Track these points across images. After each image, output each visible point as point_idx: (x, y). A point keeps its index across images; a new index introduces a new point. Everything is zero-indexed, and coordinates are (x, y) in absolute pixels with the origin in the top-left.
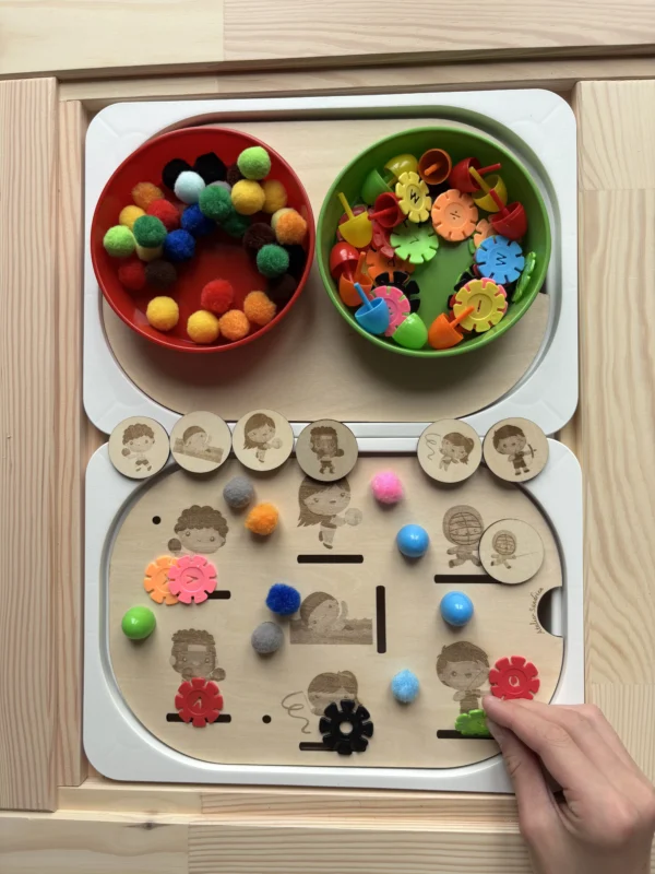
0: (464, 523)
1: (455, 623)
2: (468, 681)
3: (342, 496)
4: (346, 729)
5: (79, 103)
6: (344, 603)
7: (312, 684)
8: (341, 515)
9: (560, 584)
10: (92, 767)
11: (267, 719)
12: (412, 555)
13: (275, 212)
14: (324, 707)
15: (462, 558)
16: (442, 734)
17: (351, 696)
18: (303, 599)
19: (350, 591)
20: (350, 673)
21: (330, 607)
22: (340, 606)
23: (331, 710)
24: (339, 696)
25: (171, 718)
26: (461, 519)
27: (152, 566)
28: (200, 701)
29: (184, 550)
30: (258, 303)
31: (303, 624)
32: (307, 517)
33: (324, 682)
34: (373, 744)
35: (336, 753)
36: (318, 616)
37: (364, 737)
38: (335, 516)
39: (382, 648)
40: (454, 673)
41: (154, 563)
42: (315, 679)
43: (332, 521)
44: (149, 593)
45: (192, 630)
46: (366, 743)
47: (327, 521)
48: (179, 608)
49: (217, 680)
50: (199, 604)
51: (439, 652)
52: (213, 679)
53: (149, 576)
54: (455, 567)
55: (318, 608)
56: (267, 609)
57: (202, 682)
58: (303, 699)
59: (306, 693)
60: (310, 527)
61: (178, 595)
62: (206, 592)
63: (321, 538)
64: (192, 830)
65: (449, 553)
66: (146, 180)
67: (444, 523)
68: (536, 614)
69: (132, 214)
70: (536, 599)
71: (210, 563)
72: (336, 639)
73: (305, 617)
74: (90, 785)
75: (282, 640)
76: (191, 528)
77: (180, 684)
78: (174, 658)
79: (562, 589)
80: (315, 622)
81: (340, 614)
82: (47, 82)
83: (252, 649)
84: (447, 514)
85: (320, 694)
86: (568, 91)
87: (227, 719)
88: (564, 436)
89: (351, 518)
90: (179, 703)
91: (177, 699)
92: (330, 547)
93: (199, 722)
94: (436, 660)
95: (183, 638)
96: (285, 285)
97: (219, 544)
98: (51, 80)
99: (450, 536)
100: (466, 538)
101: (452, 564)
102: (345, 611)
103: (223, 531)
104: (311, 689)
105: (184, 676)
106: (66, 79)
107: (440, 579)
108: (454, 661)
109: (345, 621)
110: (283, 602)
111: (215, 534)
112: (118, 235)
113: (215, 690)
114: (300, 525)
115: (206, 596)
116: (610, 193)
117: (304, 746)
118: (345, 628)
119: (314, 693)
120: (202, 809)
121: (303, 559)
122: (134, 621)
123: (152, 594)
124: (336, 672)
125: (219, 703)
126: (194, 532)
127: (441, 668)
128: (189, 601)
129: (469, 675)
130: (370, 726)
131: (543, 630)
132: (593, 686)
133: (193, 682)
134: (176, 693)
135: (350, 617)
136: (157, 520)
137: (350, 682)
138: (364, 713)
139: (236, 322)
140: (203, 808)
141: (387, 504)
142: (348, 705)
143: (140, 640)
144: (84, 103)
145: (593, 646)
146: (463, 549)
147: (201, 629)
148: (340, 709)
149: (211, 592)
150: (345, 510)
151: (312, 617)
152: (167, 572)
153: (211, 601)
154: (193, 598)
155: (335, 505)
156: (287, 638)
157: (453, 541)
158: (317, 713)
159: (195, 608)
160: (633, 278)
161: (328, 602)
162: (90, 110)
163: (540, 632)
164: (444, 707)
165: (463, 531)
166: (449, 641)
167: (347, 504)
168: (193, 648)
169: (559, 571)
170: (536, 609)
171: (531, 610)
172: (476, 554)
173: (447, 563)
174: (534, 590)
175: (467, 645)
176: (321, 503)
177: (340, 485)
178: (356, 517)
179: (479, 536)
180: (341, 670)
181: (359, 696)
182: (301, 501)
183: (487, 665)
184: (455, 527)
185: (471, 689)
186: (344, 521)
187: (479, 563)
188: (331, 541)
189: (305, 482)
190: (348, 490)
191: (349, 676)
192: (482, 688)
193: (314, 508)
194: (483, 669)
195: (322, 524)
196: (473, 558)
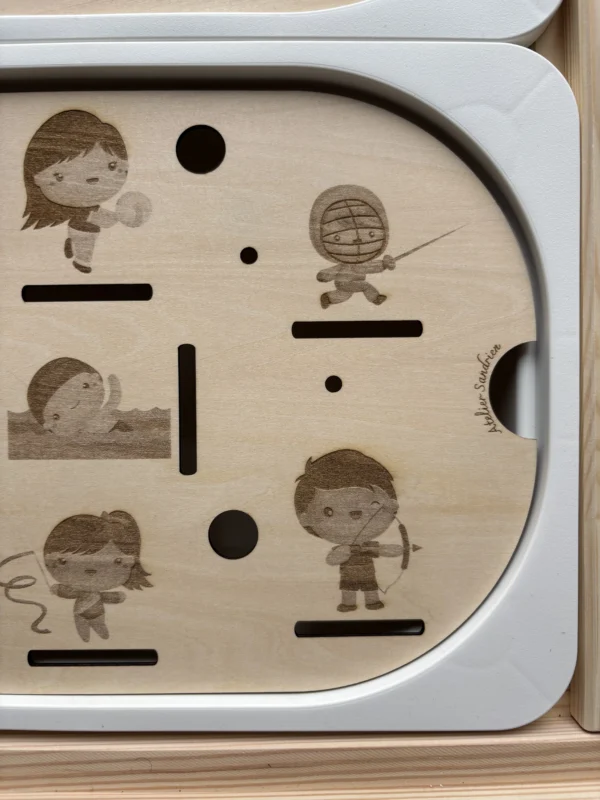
0: (350, 219)
2: (356, 525)
3: (112, 167)
6: (113, 379)
7: (52, 536)
8: (108, 206)
9: (529, 336)
15: (346, 289)
16: (305, 629)
17: (128, 559)
19: (126, 355)
20: (127, 516)
21: (87, 386)
22: (106, 385)
24: (104, 559)
26: (345, 212)
31: (35, 420)
33: (76, 532)
34: (170, 650)
36: (62, 405)
38: (98, 207)
39: (188, 465)
40: (328, 511)
42: (58, 527)
43: (89, 219)
47: (80, 218)
51: (300, 470)
54: (333, 307)
55: (62, 388)
58: (34, 566)
59: (40, 554)
60: (47, 230)
63: (68, 252)
65: (321, 278)
67: (312, 220)
68: (486, 395)
70: (486, 366)
72: (97, 448)
73: (38, 408)
79: (539, 349)
80: (57, 417)
81: (106, 399)
84: (317, 202)
85: (69, 556)
89: (131, 212)
92: (86, 270)
94: (292, 486)
99: (323, 245)
100: (353, 250)
101: (326, 300)
102: (116, 393)
104: (49, 548)
107: (303, 330)
108: (328, 487)
109: (115, 413)
114: (25, 226)
117: (42, 658)
118: (116, 427)
119: (57, 555)
121: (32, 293)
124: (97, 512)
127: (303, 499)
129: (356, 514)
131: (500, 426)
135: (125, 406)
137: (126, 531)
146: (348, 270)
150: (118, 196)
151: (52, 406)
155: (98, 185)
156: (2, 448)
157: (329, 255)
158: (61, 594)
161: (83, 377)
163: (494, 430)
164: (310, 577)
165: (348, 236)
166: (320, 449)
167: (121, 185)
169: (532, 311)
170: (487, 385)
171: (476, 387)
172: (372, 279)
173: (317, 297)
174: (484, 349)
175: (355, 457)
176: (68, 182)
177: (106, 147)
178: (138, 209)
179: (378, 245)
180: (109, 511)
181: (144, 559)
182: (29, 179)
183: (393, 494)
184: (334, 227)
185: (360, 541)
186: (114, 218)
187: (379, 299)
188: (87, 260)
189: (35, 139)
190: (124, 155)
191: (123, 520)
192: (382, 540)
193: (57, 194)
194: (384, 500)
195: (70, 225)
196: (367, 289)
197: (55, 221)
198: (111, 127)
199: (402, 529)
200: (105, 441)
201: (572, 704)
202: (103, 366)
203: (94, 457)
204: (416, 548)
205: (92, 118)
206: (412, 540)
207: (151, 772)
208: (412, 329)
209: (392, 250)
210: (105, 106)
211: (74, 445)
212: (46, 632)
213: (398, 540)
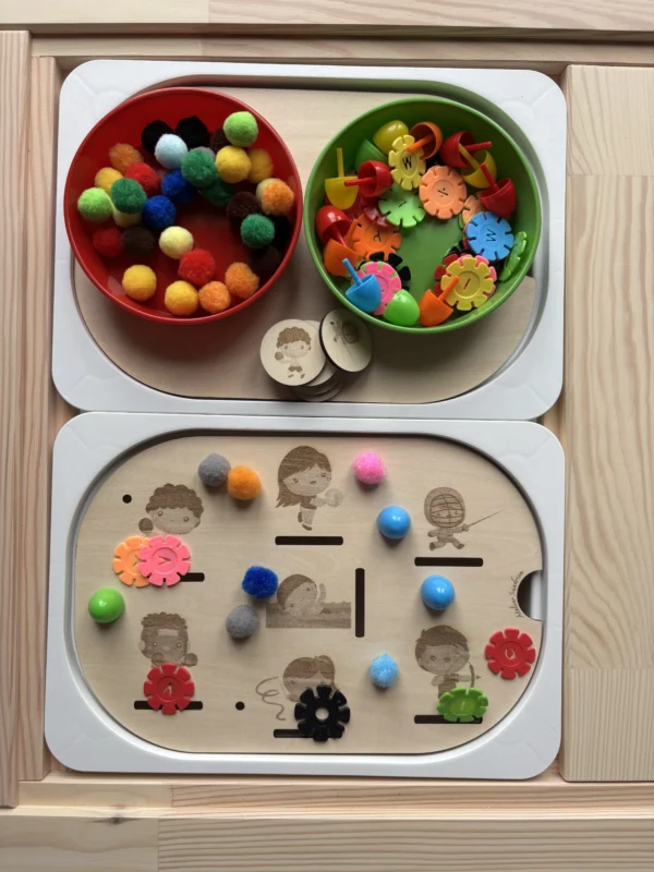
0: (446, 506)
1: (435, 607)
2: (447, 665)
3: (323, 476)
4: (322, 715)
5: (53, 61)
6: (322, 586)
7: (287, 669)
8: (321, 496)
9: (541, 568)
10: (55, 759)
11: (240, 706)
12: (392, 537)
13: (261, 181)
14: (299, 693)
15: (443, 541)
16: (420, 719)
17: (327, 682)
18: (280, 582)
19: (329, 573)
20: (327, 658)
22: (318, 590)
23: (307, 695)
24: (315, 681)
25: (139, 705)
26: (443, 501)
27: (122, 547)
28: (170, 688)
29: (155, 530)
30: (240, 274)
31: (280, 607)
32: (286, 498)
33: (300, 667)
34: (349, 730)
35: (311, 740)
36: (296, 600)
37: (340, 723)
38: (314, 497)
39: (360, 632)
40: (433, 658)
41: (123, 543)
42: (291, 664)
43: (311, 502)
44: (118, 574)
45: (162, 613)
46: (342, 729)
47: (307, 502)
48: (150, 590)
49: (189, 666)
50: (170, 587)
51: (419, 636)
52: (184, 664)
53: (118, 557)
54: (435, 550)
55: (295, 591)
56: (243, 592)
57: (174, 668)
58: (278, 684)
59: (281, 678)
60: (290, 508)
61: (148, 577)
62: (178, 574)
63: (300, 519)
64: (162, 824)
65: (430, 535)
66: (124, 141)
67: (426, 505)
68: (515, 598)
69: (109, 176)
70: (516, 582)
71: (183, 543)
72: (313, 623)
73: (281, 601)
74: (53, 779)
75: (258, 624)
76: (164, 507)
77: (149, 669)
78: (143, 643)
79: (543, 573)
80: (292, 606)
81: (318, 597)
82: (19, 35)
83: (226, 632)
84: (428, 496)
85: (296, 679)
86: (558, 74)
87: (198, 706)
88: (547, 420)
89: (332, 498)
90: (147, 689)
91: (146, 685)
92: (309, 529)
93: (169, 709)
94: (415, 644)
95: (153, 622)
96: (270, 257)
97: (193, 525)
98: (24, 34)
99: (431, 518)
100: (447, 521)
101: (432, 546)
102: (323, 594)
103: (198, 511)
104: (286, 675)
105: (153, 661)
106: (39, 33)
107: (420, 562)
108: (433, 645)
109: (322, 604)
110: (260, 585)
111: (190, 514)
112: (93, 197)
113: (187, 676)
114: (278, 506)
115: (179, 578)
116: (597, 177)
117: (279, 733)
118: (323, 611)
119: (290, 679)
120: (173, 803)
121: (281, 541)
122: (101, 603)
123: (121, 576)
124: (313, 657)
125: (190, 689)
126: (167, 511)
127: (419, 653)
128: (160, 583)
129: (447, 660)
130: (347, 712)
131: (522, 614)
132: (572, 671)
133: (164, 667)
134: (145, 679)
135: (328, 601)
136: (127, 499)
137: (327, 667)
138: (341, 699)
139: (216, 294)
140: (173, 801)
141: (368, 485)
142: (324, 690)
143: (107, 623)
144: (58, 60)
145: (573, 631)
146: (444, 531)
147: (173, 613)
148: (316, 694)
149: (183, 574)
150: (326, 491)
151: (290, 600)
152: (137, 553)
153: (184, 584)
154: (164, 580)
155: (316, 486)
156: (263, 621)
157: (434, 523)
158: (292, 700)
159: (166, 590)
160: (619, 264)
161: (306, 585)
162: (64, 68)
163: (520, 616)
164: (422, 692)
165: (445, 514)
166: (428, 625)
167: (328, 485)
168: (164, 632)
169: (540, 554)
170: (516, 592)
171: (511, 594)
172: (457, 536)
173: (428, 545)
174: (515, 574)
175: (447, 629)
176: (302, 483)
177: (320, 465)
178: (336, 498)
179: (459, 518)
180: (318, 655)
181: (336, 681)
182: (280, 481)
183: (467, 649)
184: (437, 509)
185: (449, 674)
186: (324, 502)
187: (460, 546)
188: (310, 523)
189: (284, 461)
190: (330, 470)
191: (326, 661)
192: (461, 673)
193: (294, 489)
194: (462, 652)
195: (302, 505)
196: (454, 541)
197: (295, 503)
198: (324, 456)
199: (471, 667)
200: (317, 618)
201: (558, 765)
202: (317, 579)
203: (311, 627)
204: (478, 677)
205: (312, 451)
206: (476, 673)
207: (338, 797)
208: (478, 562)
209: (467, 521)
210: (321, 446)
211: (301, 621)
212: (284, 719)
213: (470, 674)
